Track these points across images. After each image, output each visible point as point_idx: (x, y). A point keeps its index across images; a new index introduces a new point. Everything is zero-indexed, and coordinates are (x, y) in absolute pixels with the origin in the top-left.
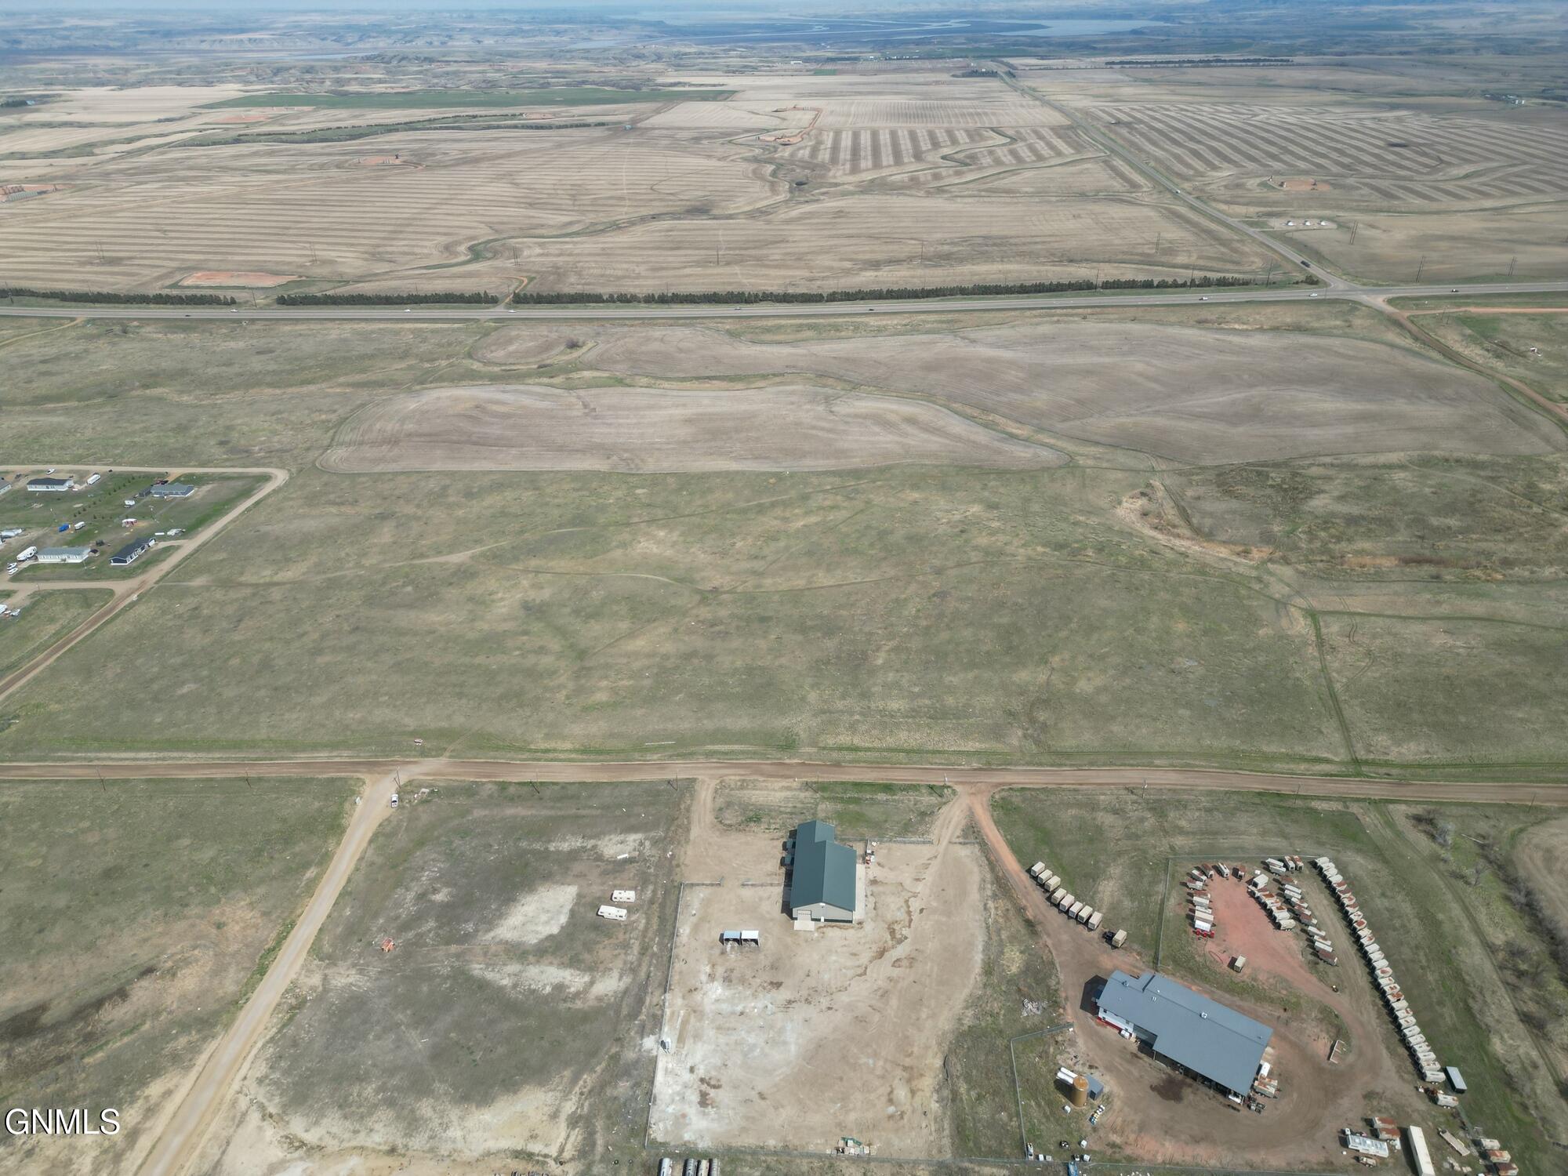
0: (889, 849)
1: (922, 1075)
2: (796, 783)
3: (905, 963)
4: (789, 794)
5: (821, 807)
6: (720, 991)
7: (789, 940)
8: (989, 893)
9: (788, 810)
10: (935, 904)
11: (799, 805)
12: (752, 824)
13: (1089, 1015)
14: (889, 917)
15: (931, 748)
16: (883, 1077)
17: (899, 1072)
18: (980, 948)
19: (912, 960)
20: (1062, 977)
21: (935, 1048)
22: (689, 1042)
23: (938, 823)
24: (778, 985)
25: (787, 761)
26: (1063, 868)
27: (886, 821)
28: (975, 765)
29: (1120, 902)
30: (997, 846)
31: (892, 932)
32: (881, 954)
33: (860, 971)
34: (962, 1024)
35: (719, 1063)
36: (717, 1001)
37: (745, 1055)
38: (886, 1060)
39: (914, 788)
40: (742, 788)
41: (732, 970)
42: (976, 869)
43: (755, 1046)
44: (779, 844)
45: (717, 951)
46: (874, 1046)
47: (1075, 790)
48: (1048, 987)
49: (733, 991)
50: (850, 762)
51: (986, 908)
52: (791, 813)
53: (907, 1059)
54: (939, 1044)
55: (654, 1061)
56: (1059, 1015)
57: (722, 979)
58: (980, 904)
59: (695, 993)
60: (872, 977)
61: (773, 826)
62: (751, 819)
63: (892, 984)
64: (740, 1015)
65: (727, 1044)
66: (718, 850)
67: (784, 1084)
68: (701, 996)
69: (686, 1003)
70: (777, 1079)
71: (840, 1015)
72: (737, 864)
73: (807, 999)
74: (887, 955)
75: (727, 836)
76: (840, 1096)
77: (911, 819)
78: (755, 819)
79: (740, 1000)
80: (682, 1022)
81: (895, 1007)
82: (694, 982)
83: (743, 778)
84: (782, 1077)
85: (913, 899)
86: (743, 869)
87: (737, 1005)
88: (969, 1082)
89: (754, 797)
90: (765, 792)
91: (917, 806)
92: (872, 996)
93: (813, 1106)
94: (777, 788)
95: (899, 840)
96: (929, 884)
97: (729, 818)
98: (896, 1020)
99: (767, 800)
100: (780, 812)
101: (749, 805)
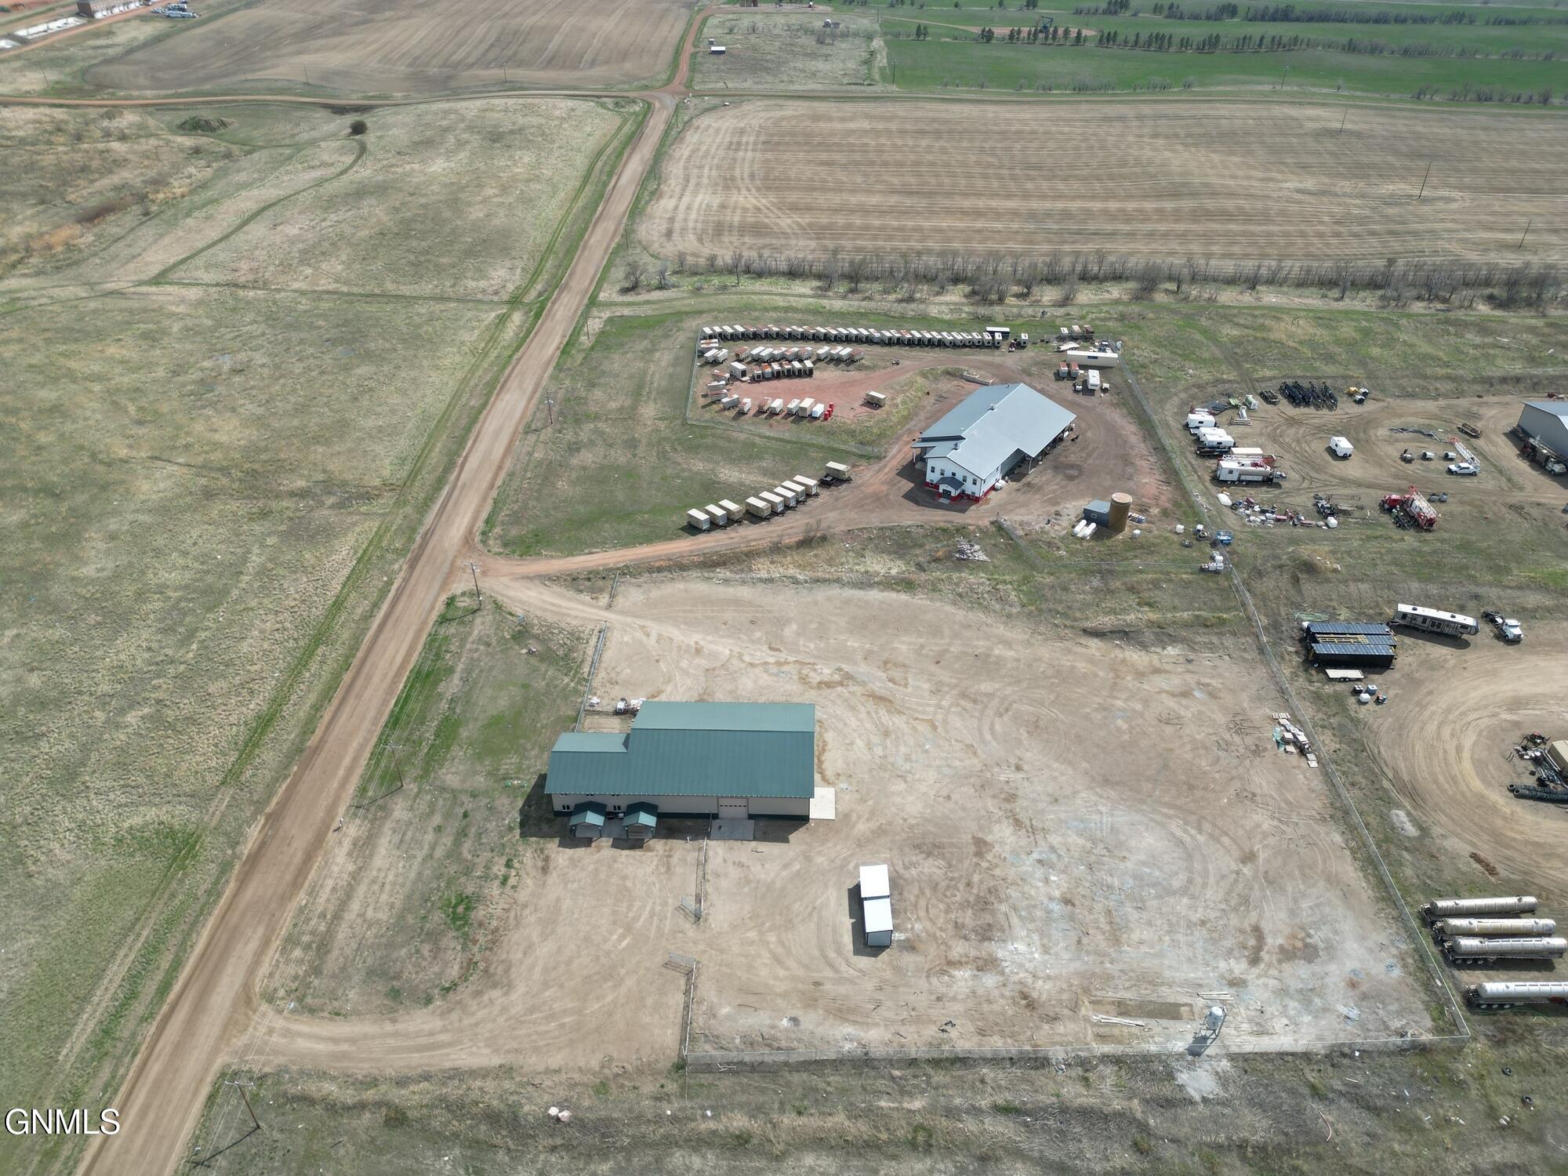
0: (613, 682)
1: (1124, 662)
2: (347, 830)
3: (896, 673)
4: (385, 842)
5: (453, 782)
6: (1021, 947)
7: (862, 827)
8: (736, 576)
9: (447, 840)
10: (758, 634)
11: (436, 820)
12: (480, 913)
13: (975, 507)
14: (794, 687)
15: (320, 613)
16: (1146, 702)
17: (1130, 683)
18: (856, 592)
19: (888, 664)
20: (910, 523)
21: (1069, 644)
22: (1170, 995)
23: (551, 618)
24: (981, 846)
25: (247, 848)
27: (526, 686)
28: (399, 566)
30: (631, 557)
31: (828, 685)
32: (879, 699)
33: (924, 727)
34: (1019, 614)
35: (1200, 933)
36: (1046, 950)
37: (1168, 892)
38: (1112, 697)
39: (436, 643)
40: (323, 945)
41: (957, 926)
42: (681, 586)
43: (1138, 877)
44: (562, 856)
45: (909, 960)
46: (1088, 710)
47: (512, 475)
48: (926, 537)
49: (1015, 921)
50: (306, 732)
52: (462, 834)
53: (1101, 674)
54: (1061, 639)
55: (1245, 1061)
56: (981, 530)
57: (986, 944)
58: (761, 586)
59: (1035, 995)
60: (935, 713)
61: (499, 869)
62: (455, 918)
63: (945, 689)
64: (1073, 905)
65: (1150, 924)
66: (561, 986)
67: (1207, 827)
68: (1040, 982)
69: (1066, 1012)
70: (1201, 838)
71: (1029, 755)
72: (623, 937)
73: (1007, 800)
74: (883, 692)
75: (507, 971)
76: (1202, 752)
77: (530, 652)
78: (460, 909)
79: (1035, 906)
80: (1121, 1014)
81: (997, 686)
82: (1002, 1002)
83: (276, 943)
84: (1193, 832)
85: (747, 658)
86: (639, 924)
87: (1049, 912)
88: (1124, 611)
89: (370, 913)
90: (361, 890)
91: (494, 642)
92: (977, 714)
93: (1237, 784)
94: (351, 867)
95: (586, 670)
96: (709, 638)
97: (436, 969)
98: (1025, 684)
99: (394, 884)
100: (448, 856)
101: (399, 924)
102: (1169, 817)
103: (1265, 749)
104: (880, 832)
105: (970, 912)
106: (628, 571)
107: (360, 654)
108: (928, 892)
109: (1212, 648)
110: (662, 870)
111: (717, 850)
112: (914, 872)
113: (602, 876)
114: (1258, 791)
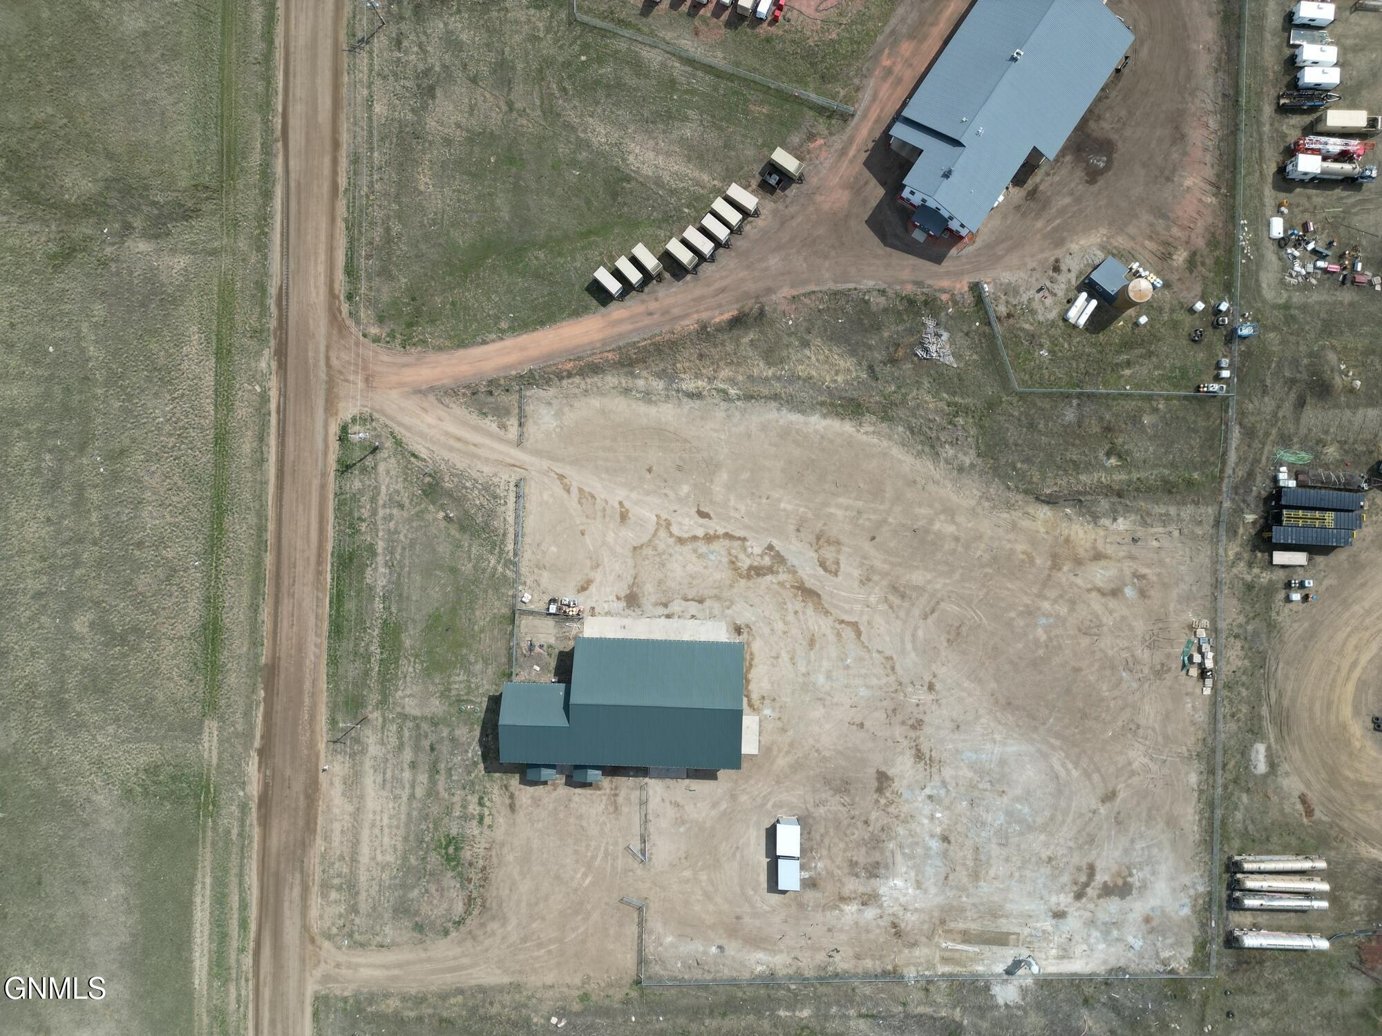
0: (541, 566)
1: (1067, 541)
2: (334, 769)
3: (829, 553)
4: (370, 782)
5: (412, 707)
6: (899, 883)
7: (782, 762)
8: (658, 385)
9: (423, 778)
10: (685, 489)
11: (408, 755)
12: (466, 854)
13: (953, 251)
14: (724, 575)
15: (206, 459)
16: (1073, 603)
17: (1064, 575)
18: (795, 418)
19: (820, 540)
20: (870, 283)
21: (1016, 515)
22: (1004, 925)
23: (461, 463)
24: (883, 779)
25: (254, 789)
26: (590, 232)
27: (454, 570)
28: (266, 362)
29: (682, 141)
30: (533, 352)
31: (757, 571)
32: (808, 593)
33: (848, 633)
34: (972, 466)
35: (1046, 870)
36: (919, 885)
37: (1030, 828)
38: (1041, 596)
39: (346, 507)
40: (351, 886)
41: (853, 864)
42: (596, 402)
43: (1010, 814)
44: (526, 794)
45: (810, 896)
46: (1012, 614)
47: (355, 160)
48: (885, 310)
49: (899, 858)
50: (255, 643)
51: (691, 395)
52: (434, 770)
53: (1038, 561)
54: (1010, 506)
55: (1045, 981)
56: (955, 303)
57: (873, 880)
58: (688, 404)
59: (903, 925)
60: (862, 613)
61: (474, 808)
62: (449, 859)
63: (876, 578)
64: (949, 842)
65: (1007, 860)
66: (543, 919)
67: (1084, 762)
68: (909, 914)
69: (924, 939)
70: (1075, 773)
71: (944, 669)
72: (585, 875)
73: (913, 727)
74: (810, 583)
75: (500, 905)
76: (1108, 672)
77: (447, 518)
78: (451, 850)
79: (917, 844)
80: (964, 942)
81: (929, 576)
82: (878, 931)
83: (315, 889)
84: (1070, 766)
85: (675, 529)
86: (597, 862)
87: (928, 849)
88: (1089, 467)
89: (379, 857)
90: (365, 834)
91: (407, 502)
92: (902, 614)
93: (1126, 715)
94: (350, 808)
95: (510, 547)
96: (634, 495)
97: (445, 905)
98: (957, 576)
99: (390, 827)
100: (429, 795)
101: (405, 867)
102: (1053, 748)
103: (1169, 670)
104: (797, 767)
105: (863, 850)
106: (534, 378)
107: (271, 526)
108: (832, 832)
109: (1165, 520)
110: (611, 809)
111: (656, 788)
112: (822, 810)
113: (561, 815)
114: (1143, 722)
